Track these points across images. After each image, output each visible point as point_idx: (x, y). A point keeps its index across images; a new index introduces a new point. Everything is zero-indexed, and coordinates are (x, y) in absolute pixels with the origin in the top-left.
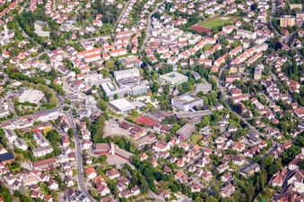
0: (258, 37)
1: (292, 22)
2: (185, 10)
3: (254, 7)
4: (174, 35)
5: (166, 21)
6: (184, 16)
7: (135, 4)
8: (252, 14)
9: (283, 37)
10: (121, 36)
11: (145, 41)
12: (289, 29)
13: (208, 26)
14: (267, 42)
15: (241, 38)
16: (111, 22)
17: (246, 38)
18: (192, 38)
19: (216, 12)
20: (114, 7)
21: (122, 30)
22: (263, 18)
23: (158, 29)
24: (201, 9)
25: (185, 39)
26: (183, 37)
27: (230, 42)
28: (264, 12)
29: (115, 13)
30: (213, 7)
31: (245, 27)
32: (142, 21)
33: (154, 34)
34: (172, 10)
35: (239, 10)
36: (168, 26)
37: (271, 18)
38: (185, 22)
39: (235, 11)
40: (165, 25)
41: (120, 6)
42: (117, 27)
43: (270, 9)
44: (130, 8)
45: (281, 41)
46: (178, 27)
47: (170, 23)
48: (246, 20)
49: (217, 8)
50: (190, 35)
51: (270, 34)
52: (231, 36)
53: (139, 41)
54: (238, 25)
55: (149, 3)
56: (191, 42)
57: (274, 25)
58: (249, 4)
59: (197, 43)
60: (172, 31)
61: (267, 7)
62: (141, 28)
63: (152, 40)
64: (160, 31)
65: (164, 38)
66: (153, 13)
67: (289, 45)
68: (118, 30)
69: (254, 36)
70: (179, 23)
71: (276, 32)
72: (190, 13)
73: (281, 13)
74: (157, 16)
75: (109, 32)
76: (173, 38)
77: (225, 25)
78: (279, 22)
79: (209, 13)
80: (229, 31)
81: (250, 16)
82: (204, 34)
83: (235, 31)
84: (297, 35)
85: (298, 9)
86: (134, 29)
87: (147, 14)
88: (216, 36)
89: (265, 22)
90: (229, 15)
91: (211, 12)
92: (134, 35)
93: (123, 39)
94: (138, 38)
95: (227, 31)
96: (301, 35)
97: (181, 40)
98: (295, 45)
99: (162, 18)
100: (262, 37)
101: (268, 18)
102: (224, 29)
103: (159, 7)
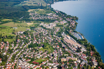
0: (54, 65)
1: (65, 60)
2: (30, 57)
3: (53, 55)
4: (26, 65)
5: (24, 60)
6: (30, 58)
7: (13, 55)
8: (52, 58)
9: (62, 65)
10: (8, 66)
11: (16, 67)
12: (64, 62)
13: (38, 61)
14: (57, 66)
15: (49, 65)
16: (5, 61)
17: (50, 65)
18: (32, 66)
19: (40, 57)
20: (6, 56)
21: (9, 63)
22: (56, 59)
23: (21, 63)
24: (35, 56)
25: (30, 66)
26: (29, 65)
27: (45, 67)
28: (56, 57)
29: (6, 58)
30: (39, 55)
31: (50, 62)
32: (15, 60)
33: (20, 65)
34: (26, 57)
35: (48, 56)
36: (24, 62)
37: (58, 59)
38: (30, 60)
39: (47, 56)
40: (23, 62)
41: (8, 56)
42: (7, 63)
43: (58, 56)
44: (12, 56)
45: (62, 66)
46: (28, 62)
47: (25, 61)
48: (50, 59)
49: (41, 56)
50: (32, 65)
51: (58, 64)
52: (45, 65)
53: (14, 67)
54: (48, 61)
55: (18, 54)
56: (32, 67)
57: (59, 61)
58: (51, 54)
59: (34, 67)
60: (26, 63)
61: (57, 55)
62: (15, 63)
63: (19, 67)
64: (22, 64)
65: (23, 66)
66: (19, 58)
67: (64, 67)
68: (7, 64)
69: (53, 65)
70: (28, 61)
71: (60, 63)
72: (32, 58)
73: (61, 57)
74: (21, 59)
75: (4, 64)
76: (26, 66)
77: (43, 61)
78: (61, 60)
79: (38, 57)
80: (45, 63)
81: (51, 58)
82: (36, 64)
83: (46, 63)
84: (67, 64)
85: (67, 56)
86: (13, 63)
87: (17, 58)
88: (40, 65)
89: (56, 60)
90: (45, 58)
91: (39, 57)
92: (13, 65)
93: (9, 67)
94: (14, 66)
95: (44, 63)
96: (68, 64)
97: (29, 66)
98: (66, 67)
99: (22, 59)
100: (56, 65)
101: (57, 59)
102: (43, 63)
103: (21, 56)
